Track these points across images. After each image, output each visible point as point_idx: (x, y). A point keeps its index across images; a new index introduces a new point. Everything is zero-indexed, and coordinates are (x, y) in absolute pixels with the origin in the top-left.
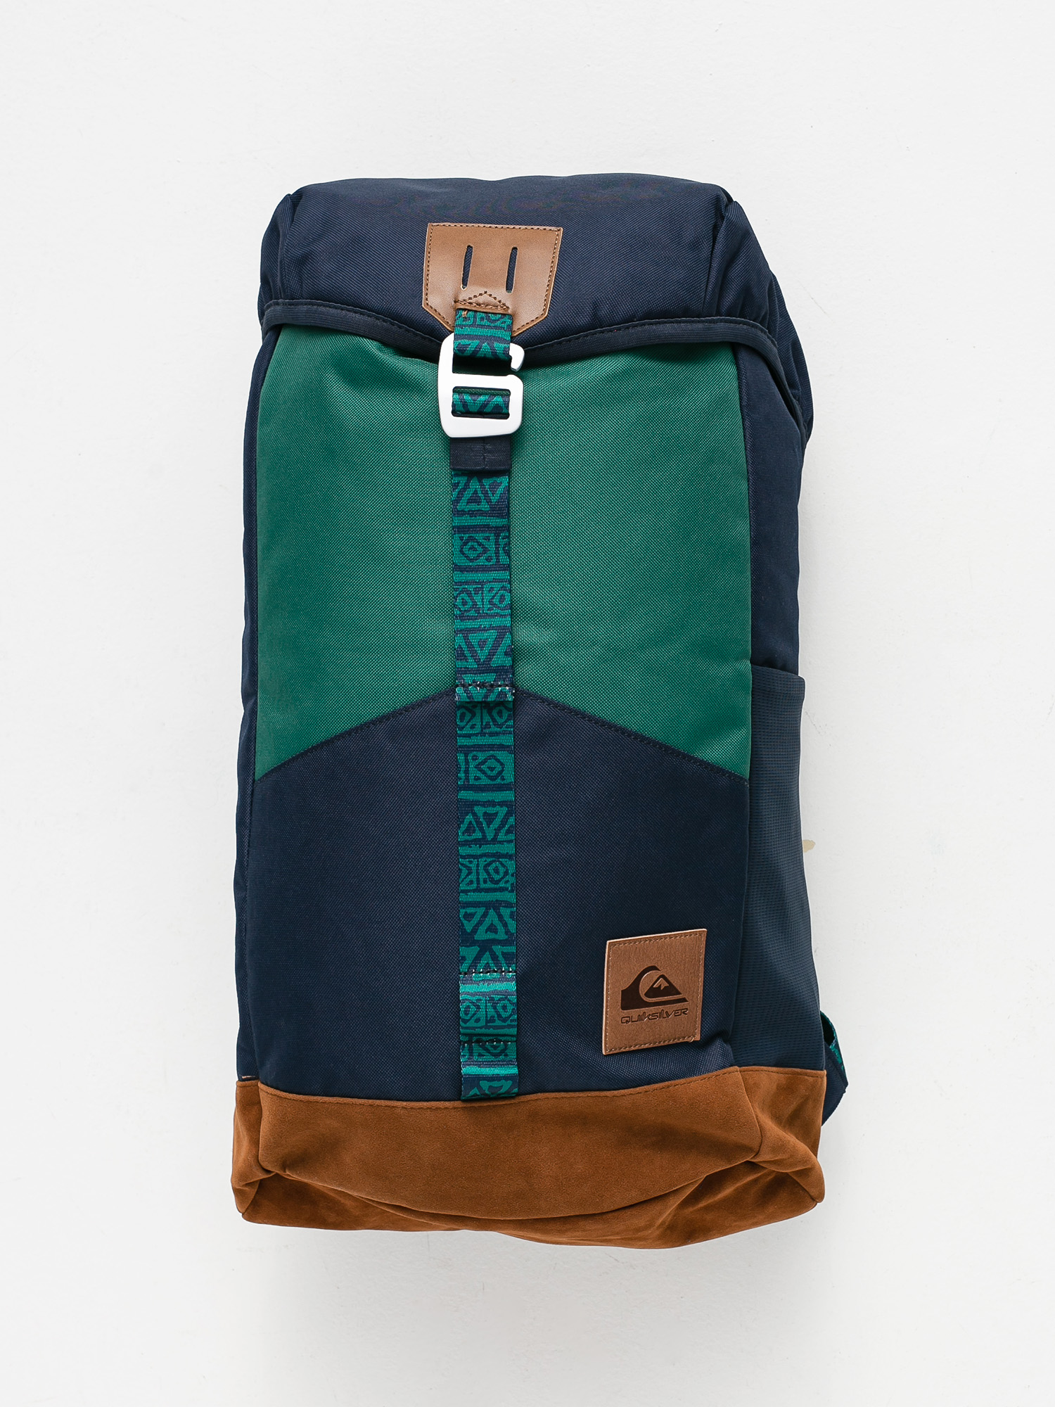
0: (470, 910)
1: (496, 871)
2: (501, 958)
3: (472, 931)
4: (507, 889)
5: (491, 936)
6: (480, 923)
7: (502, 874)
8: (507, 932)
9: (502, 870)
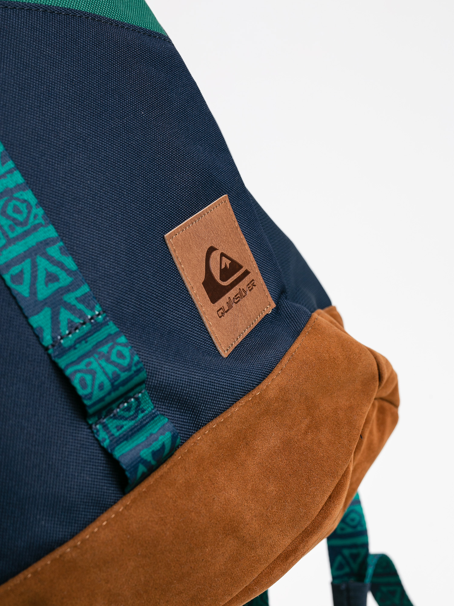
0: (15, 270)
1: (17, 210)
2: (80, 306)
3: (30, 293)
4: (40, 225)
5: (53, 287)
6: (34, 277)
7: (25, 211)
8: (69, 272)
9: (23, 207)
